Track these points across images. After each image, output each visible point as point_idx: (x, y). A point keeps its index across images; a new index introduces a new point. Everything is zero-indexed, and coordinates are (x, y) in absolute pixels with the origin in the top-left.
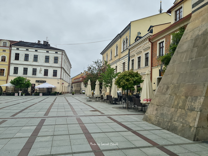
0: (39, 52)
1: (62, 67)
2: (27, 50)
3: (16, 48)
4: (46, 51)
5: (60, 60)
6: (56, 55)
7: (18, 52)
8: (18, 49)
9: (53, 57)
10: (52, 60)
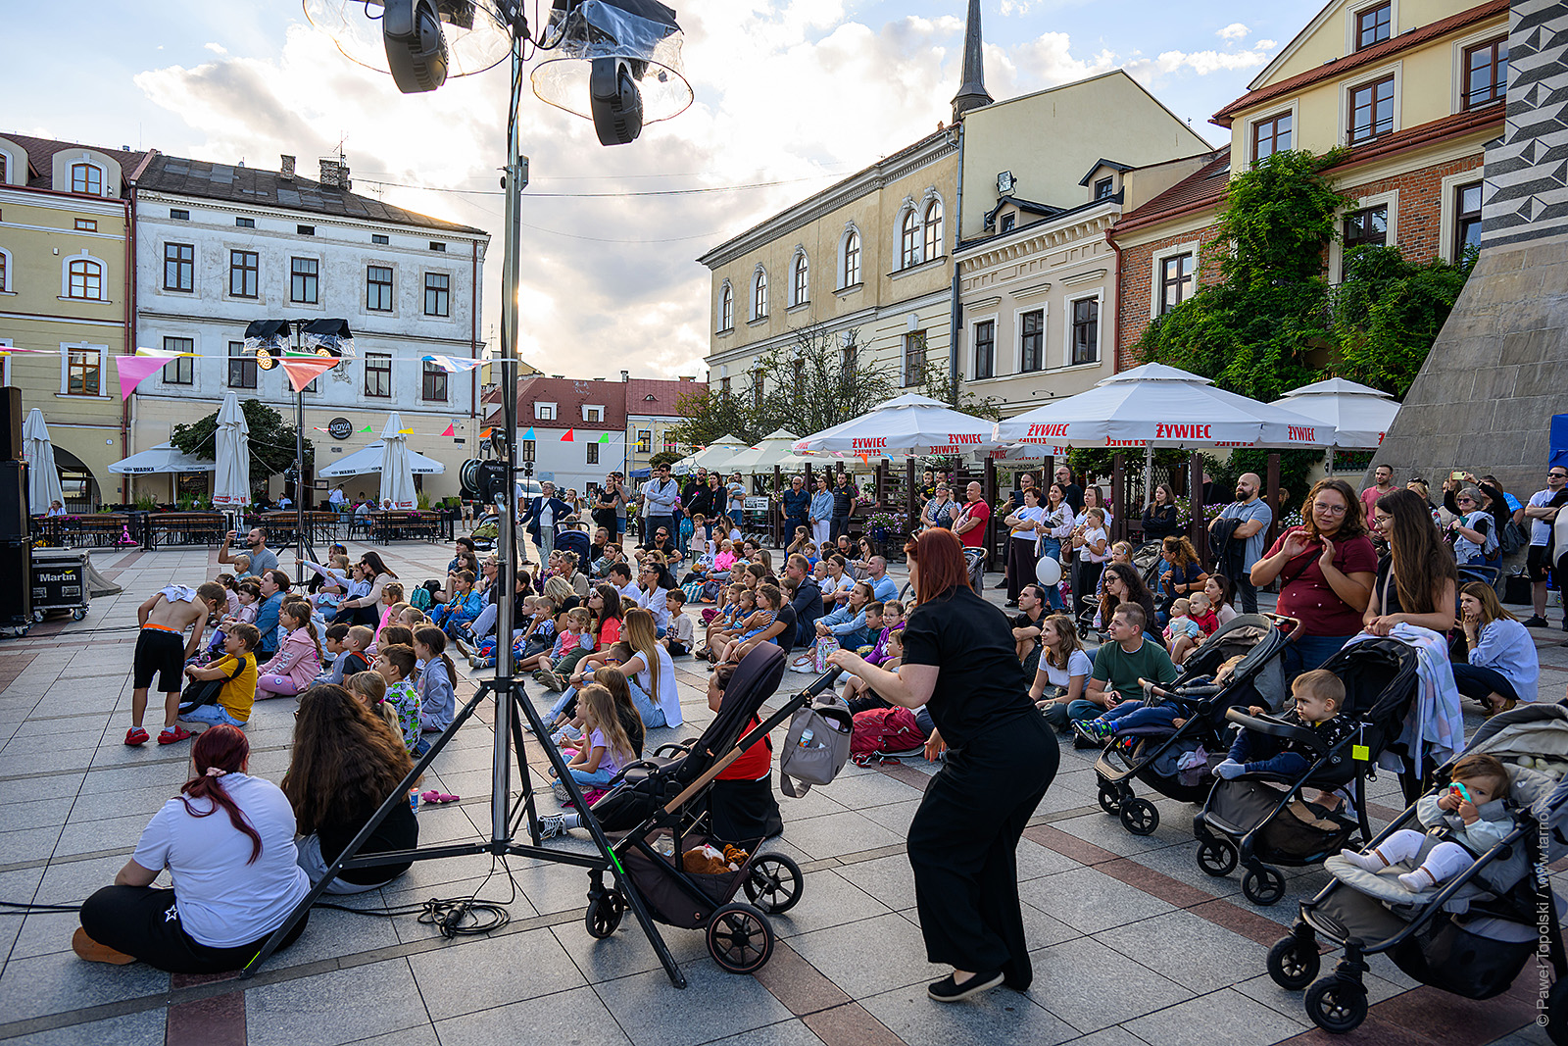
0: (325, 240)
1: (477, 339)
2: (246, 223)
3: (165, 210)
4: (367, 236)
5: (461, 296)
6: (437, 262)
7: (179, 232)
8: (179, 215)
9: (417, 272)
10: (408, 290)
